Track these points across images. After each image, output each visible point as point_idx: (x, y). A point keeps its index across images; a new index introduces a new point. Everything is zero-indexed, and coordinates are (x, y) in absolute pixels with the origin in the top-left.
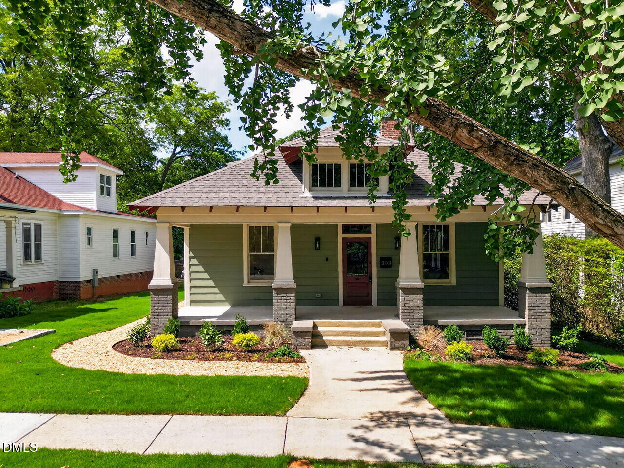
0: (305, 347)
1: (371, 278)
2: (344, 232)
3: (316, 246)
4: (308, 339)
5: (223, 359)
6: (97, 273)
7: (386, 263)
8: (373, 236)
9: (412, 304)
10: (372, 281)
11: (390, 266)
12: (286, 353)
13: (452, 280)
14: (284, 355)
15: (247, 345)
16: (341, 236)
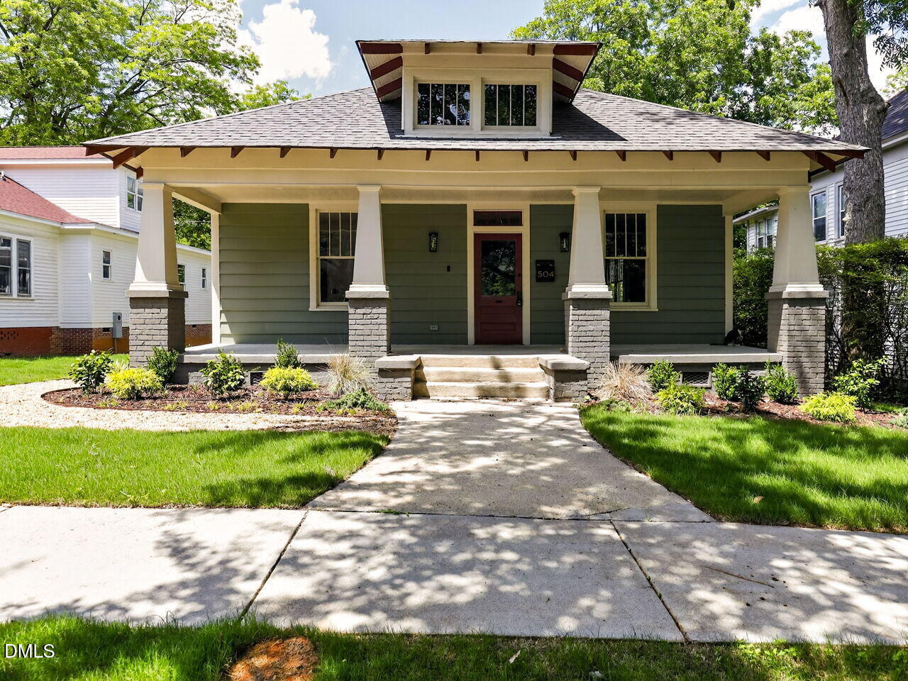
0: (400, 397)
1: (520, 299)
2: (477, 223)
3: (431, 246)
4: (407, 382)
5: (235, 411)
6: (119, 318)
7: (546, 274)
8: (525, 230)
9: (591, 328)
10: (521, 305)
11: (552, 280)
12: (359, 402)
13: (652, 302)
14: (355, 405)
15: (286, 388)
16: (472, 229)
